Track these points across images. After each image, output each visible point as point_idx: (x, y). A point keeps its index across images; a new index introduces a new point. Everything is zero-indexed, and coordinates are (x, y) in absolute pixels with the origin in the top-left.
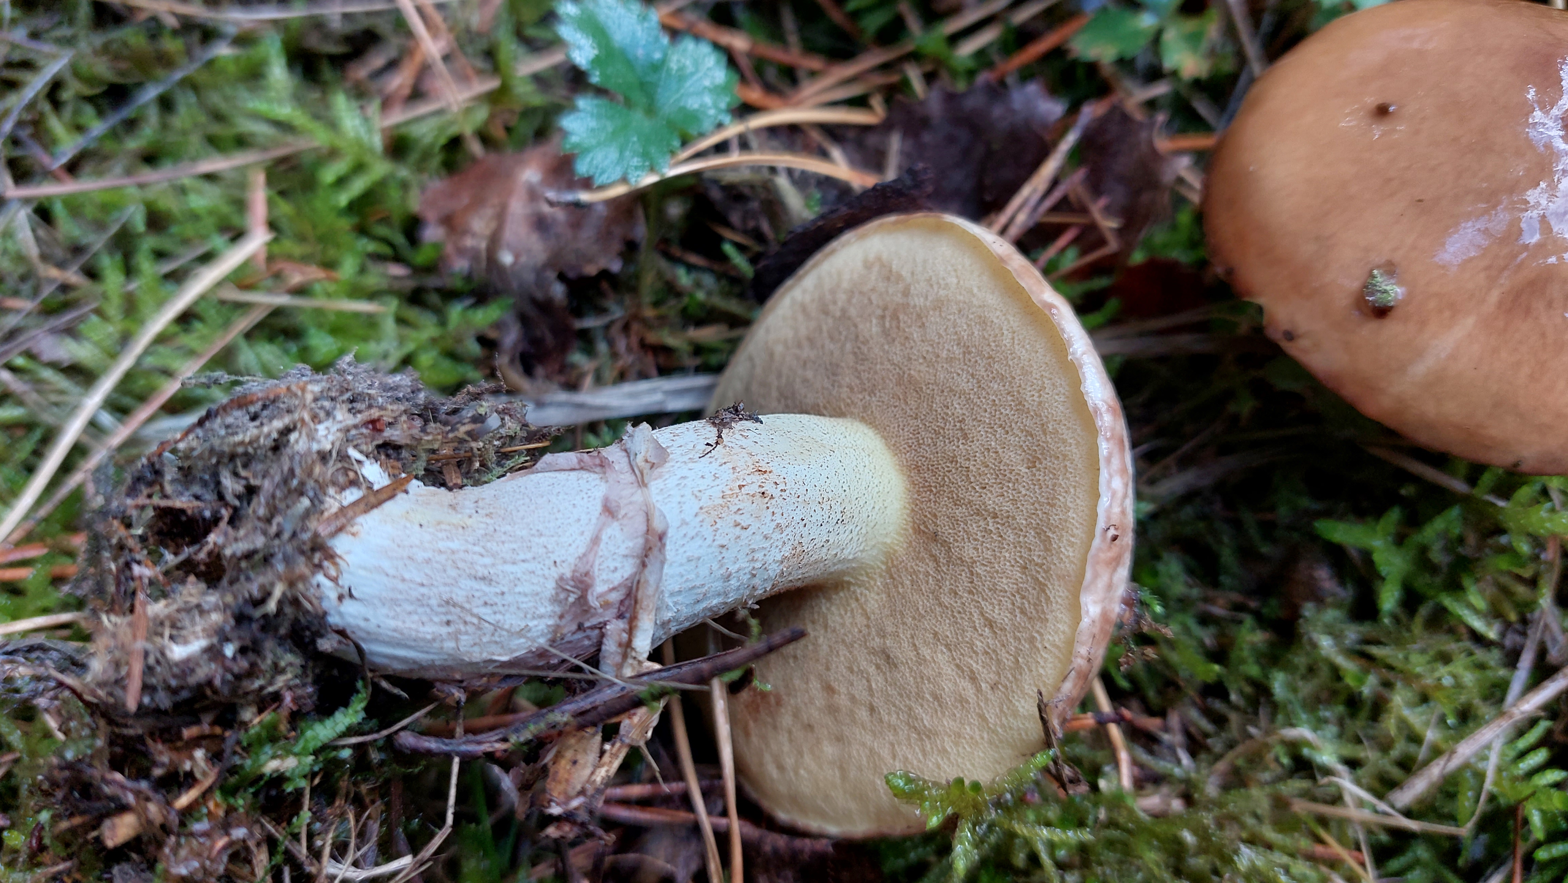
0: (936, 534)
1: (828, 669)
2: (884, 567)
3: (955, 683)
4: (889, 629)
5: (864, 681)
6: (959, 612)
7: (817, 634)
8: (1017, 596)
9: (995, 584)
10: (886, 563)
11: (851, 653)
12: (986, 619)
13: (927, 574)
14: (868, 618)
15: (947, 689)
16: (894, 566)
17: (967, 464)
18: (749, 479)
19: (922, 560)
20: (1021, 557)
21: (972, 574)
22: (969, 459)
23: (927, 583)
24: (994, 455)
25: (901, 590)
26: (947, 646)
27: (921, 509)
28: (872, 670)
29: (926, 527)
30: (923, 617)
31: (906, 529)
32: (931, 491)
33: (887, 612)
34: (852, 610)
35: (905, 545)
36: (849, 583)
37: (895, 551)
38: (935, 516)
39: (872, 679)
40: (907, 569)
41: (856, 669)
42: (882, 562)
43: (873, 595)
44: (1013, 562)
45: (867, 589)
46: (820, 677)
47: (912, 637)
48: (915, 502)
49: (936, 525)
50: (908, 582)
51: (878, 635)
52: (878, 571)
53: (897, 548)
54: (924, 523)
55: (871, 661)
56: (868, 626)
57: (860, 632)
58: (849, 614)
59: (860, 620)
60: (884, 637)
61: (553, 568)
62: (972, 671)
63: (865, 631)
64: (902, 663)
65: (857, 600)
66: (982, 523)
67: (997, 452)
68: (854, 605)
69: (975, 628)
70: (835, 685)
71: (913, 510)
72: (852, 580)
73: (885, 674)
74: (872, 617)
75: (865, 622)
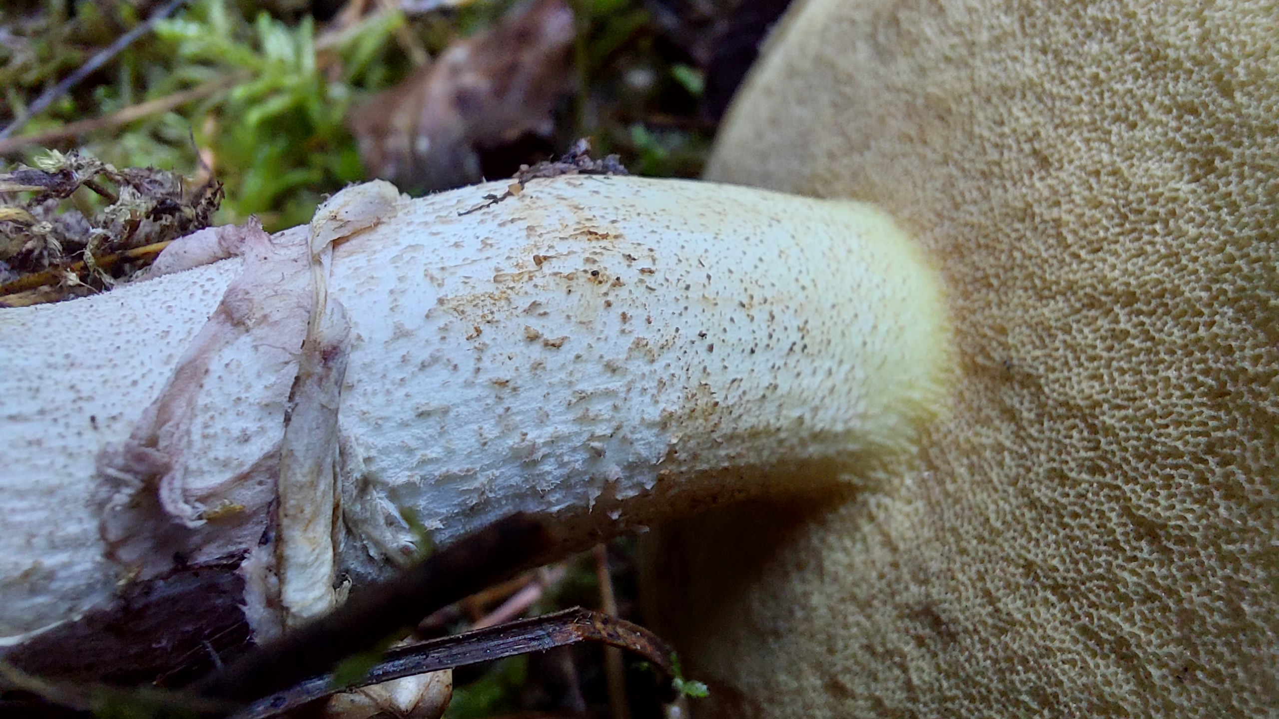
0: (1007, 365)
1: (831, 651)
2: (914, 449)
3: (1085, 668)
4: (934, 566)
5: (897, 672)
6: (1075, 516)
7: (808, 588)
8: (1212, 461)
9: (1150, 442)
10: (917, 442)
11: (869, 617)
12: (1139, 522)
13: (999, 448)
14: (894, 550)
15: (1067, 684)
16: (933, 444)
17: (1055, 213)
18: (562, 248)
19: (987, 422)
20: (1206, 372)
21: (1093, 429)
22: (1058, 204)
23: (1001, 464)
24: (1111, 180)
25: (950, 487)
26: (1056, 588)
27: (973, 325)
28: (909, 648)
29: (988, 357)
30: (999, 534)
31: (948, 370)
32: (990, 286)
33: (927, 533)
34: (864, 539)
35: (950, 401)
36: (850, 487)
37: (933, 415)
38: (1003, 331)
39: (912, 666)
40: (958, 447)
41: (880, 649)
42: (911, 440)
43: (899, 505)
44: (1188, 388)
45: (887, 494)
46: (818, 666)
47: (982, 578)
48: (960, 315)
49: (1005, 346)
50: (963, 470)
51: (915, 578)
52: (903, 458)
53: (934, 408)
54: (983, 350)
55: (907, 631)
56: (895, 565)
57: (881, 576)
58: (859, 546)
59: (880, 554)
60: (926, 582)
61: (89, 434)
62: (1121, 642)
63: (891, 575)
64: (966, 631)
65: (872, 518)
66: (1104, 323)
67: (1115, 173)
68: (867, 528)
69: (1115, 544)
70: (845, 680)
71: (958, 331)
72: (856, 481)
73: (935, 655)
74: (902, 546)
75: (889, 558)
